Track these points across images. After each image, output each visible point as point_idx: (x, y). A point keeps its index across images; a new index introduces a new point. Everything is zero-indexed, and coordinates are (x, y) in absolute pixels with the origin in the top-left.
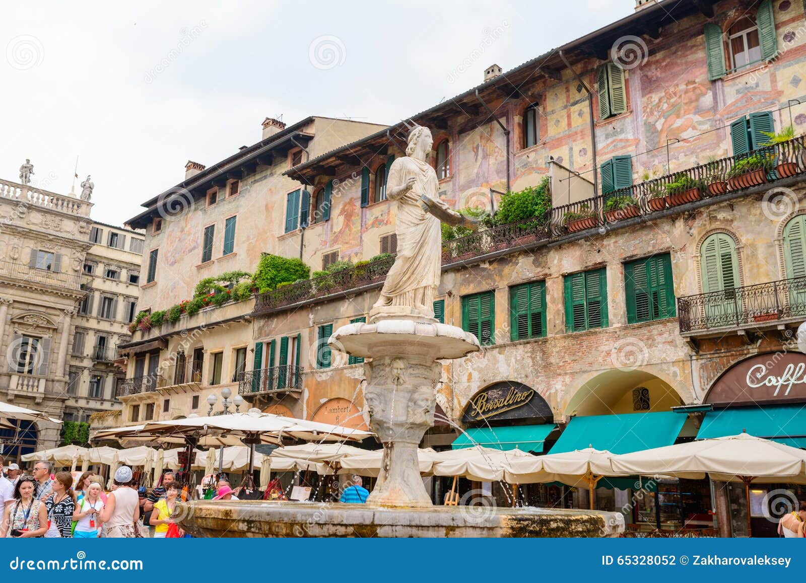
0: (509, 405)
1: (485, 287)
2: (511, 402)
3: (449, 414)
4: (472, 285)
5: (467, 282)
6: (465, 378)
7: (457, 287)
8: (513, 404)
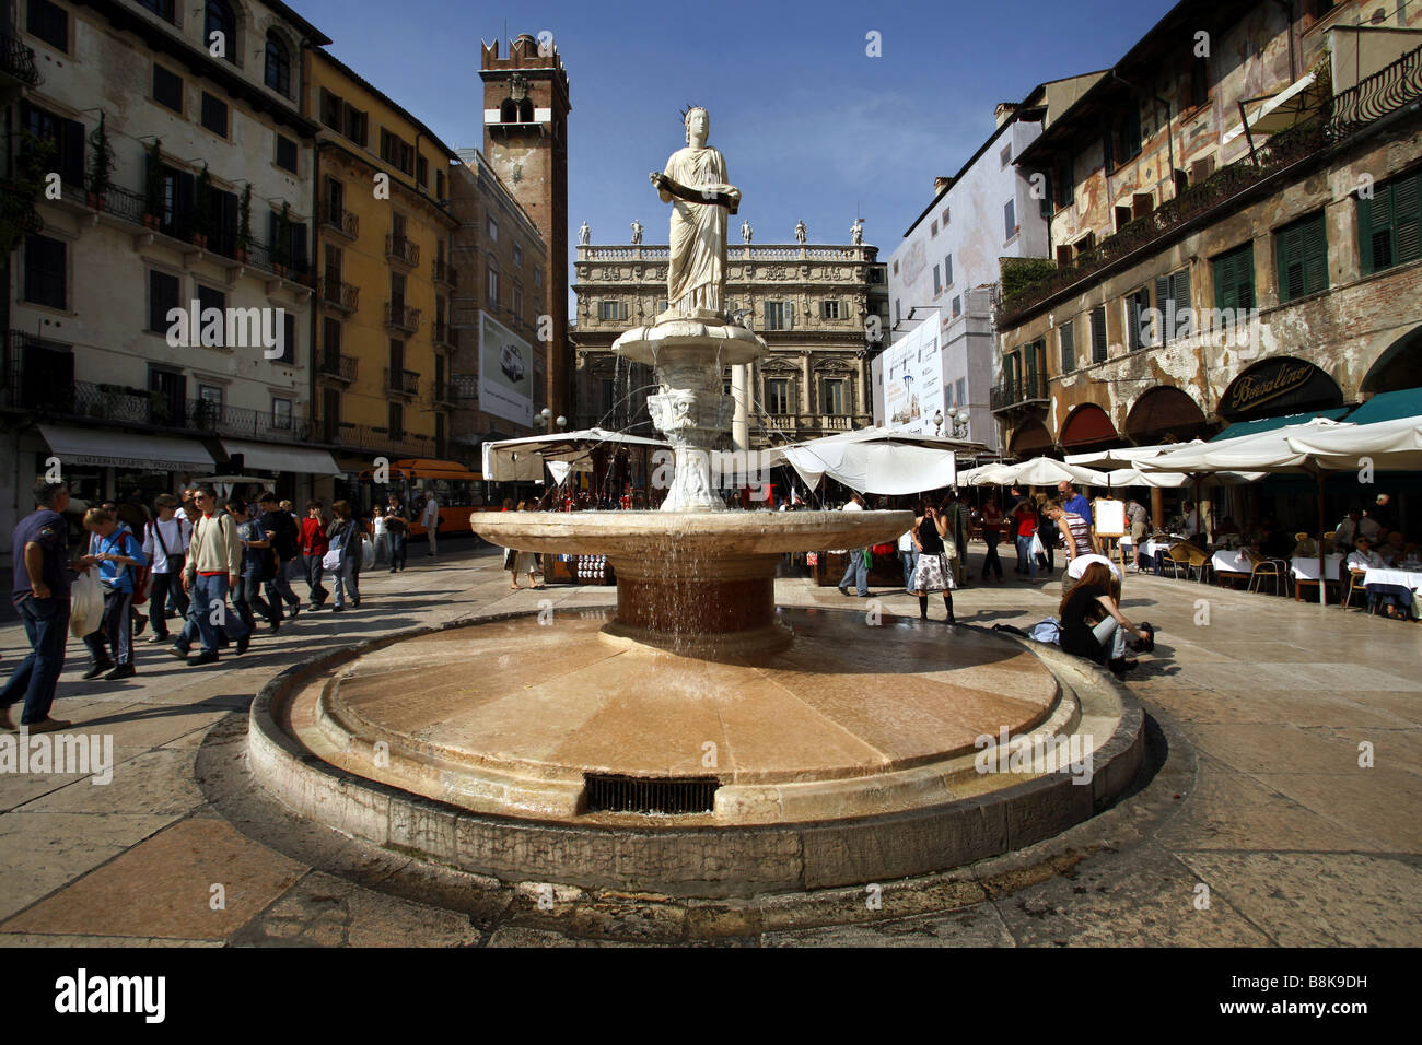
0: (1280, 389)
1: (1239, 240)
2: (1282, 384)
3: (1204, 409)
4: (1222, 242)
5: (1214, 240)
6: (1220, 362)
7: (1204, 248)
8: (1286, 386)
